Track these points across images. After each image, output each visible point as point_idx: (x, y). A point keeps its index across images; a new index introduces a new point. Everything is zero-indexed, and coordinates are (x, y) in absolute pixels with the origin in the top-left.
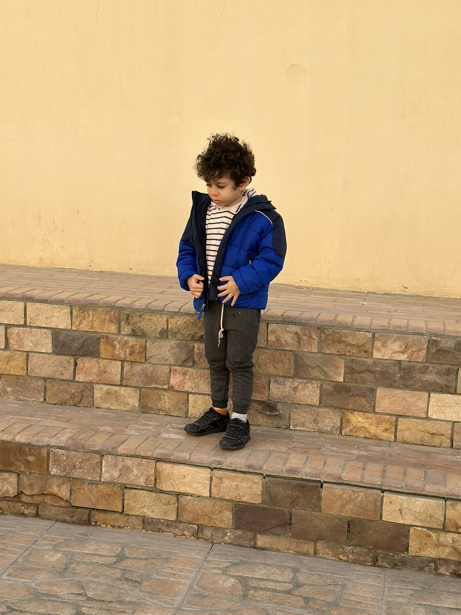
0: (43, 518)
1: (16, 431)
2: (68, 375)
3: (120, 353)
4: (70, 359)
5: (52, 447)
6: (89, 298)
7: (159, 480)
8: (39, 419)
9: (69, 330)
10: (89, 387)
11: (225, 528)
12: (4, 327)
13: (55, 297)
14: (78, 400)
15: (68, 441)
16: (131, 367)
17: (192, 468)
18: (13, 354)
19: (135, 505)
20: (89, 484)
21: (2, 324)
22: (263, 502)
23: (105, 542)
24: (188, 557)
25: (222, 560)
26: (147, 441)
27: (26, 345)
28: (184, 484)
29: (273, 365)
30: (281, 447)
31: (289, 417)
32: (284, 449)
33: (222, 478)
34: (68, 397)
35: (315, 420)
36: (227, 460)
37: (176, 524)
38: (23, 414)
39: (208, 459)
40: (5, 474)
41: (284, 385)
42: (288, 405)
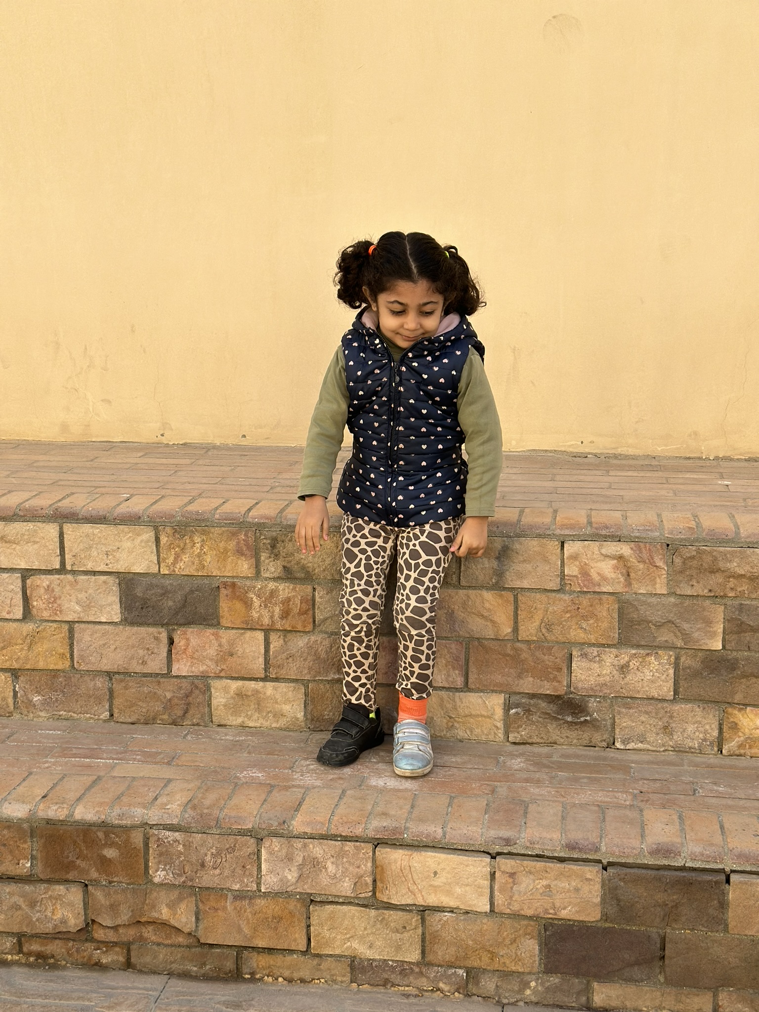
0: (141, 972)
1: (72, 795)
2: (156, 664)
3: (261, 616)
4: (160, 633)
5: (152, 826)
6: (190, 508)
7: (382, 882)
8: (111, 761)
9: (154, 575)
10: (201, 686)
11: (523, 973)
12: (20, 575)
13: (121, 511)
14: (180, 713)
15: (186, 812)
16: (284, 641)
17: (452, 856)
18: (40, 629)
19: (334, 935)
20: (236, 898)
21: (16, 569)
22: (605, 917)
26: (345, 800)
27: (68, 608)
28: (435, 888)
29: (577, 623)
30: (616, 795)
31: (613, 725)
32: (625, 799)
33: (515, 873)
34: (158, 707)
35: (665, 728)
36: (522, 836)
37: (420, 968)
38: (74, 751)
39: (482, 835)
40: (57, 887)
41: (600, 661)
42: (609, 701)
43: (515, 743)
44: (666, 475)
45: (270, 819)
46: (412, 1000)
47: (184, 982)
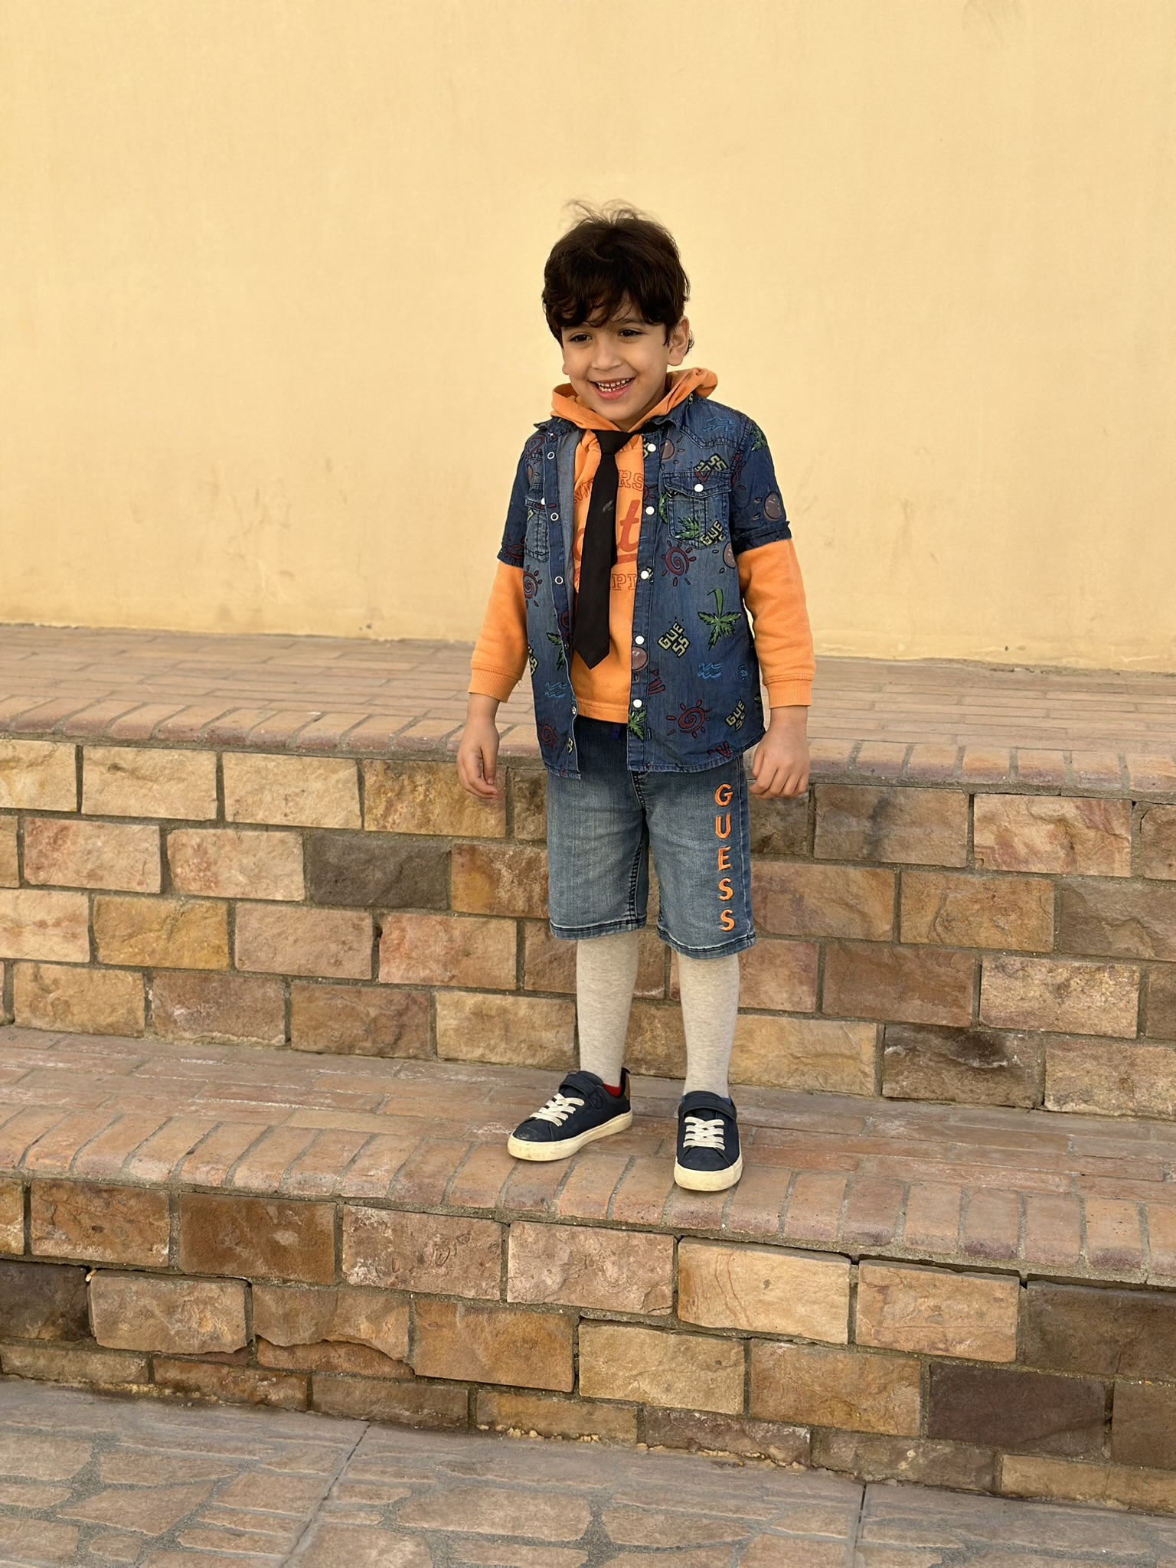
0: (326, 1415)
1: (231, 1153)
2: (356, 966)
3: (512, 898)
4: (362, 919)
5: (347, 1201)
6: (413, 733)
7: (687, 1293)
8: (288, 1105)
9: (356, 833)
10: (421, 1000)
11: (896, 1437)
12: (157, 827)
13: (309, 735)
14: (389, 1039)
15: (396, 1181)
17: (792, 1257)
18: (185, 908)
19: (613, 1370)
20: (469, 1310)
21: (152, 819)
22: (1022, 1357)
23: (535, 1493)
24: (802, 1538)
25: (909, 1544)
26: (634, 1172)
27: (227, 878)
28: (767, 1306)
29: (991, 919)
30: (1043, 1176)
31: (1044, 1072)
32: (1057, 1183)
33: (887, 1287)
34: (358, 1030)
35: (1123, 1081)
36: (900, 1231)
37: (742, 1424)
38: (234, 1090)
39: (838, 1229)
40: (206, 1285)
41: (1025, 978)
42: (1037, 1038)
43: (891, 1098)
44: (1136, 699)
45: (521, 1195)
46: (730, 1471)
47: (390, 1432)
